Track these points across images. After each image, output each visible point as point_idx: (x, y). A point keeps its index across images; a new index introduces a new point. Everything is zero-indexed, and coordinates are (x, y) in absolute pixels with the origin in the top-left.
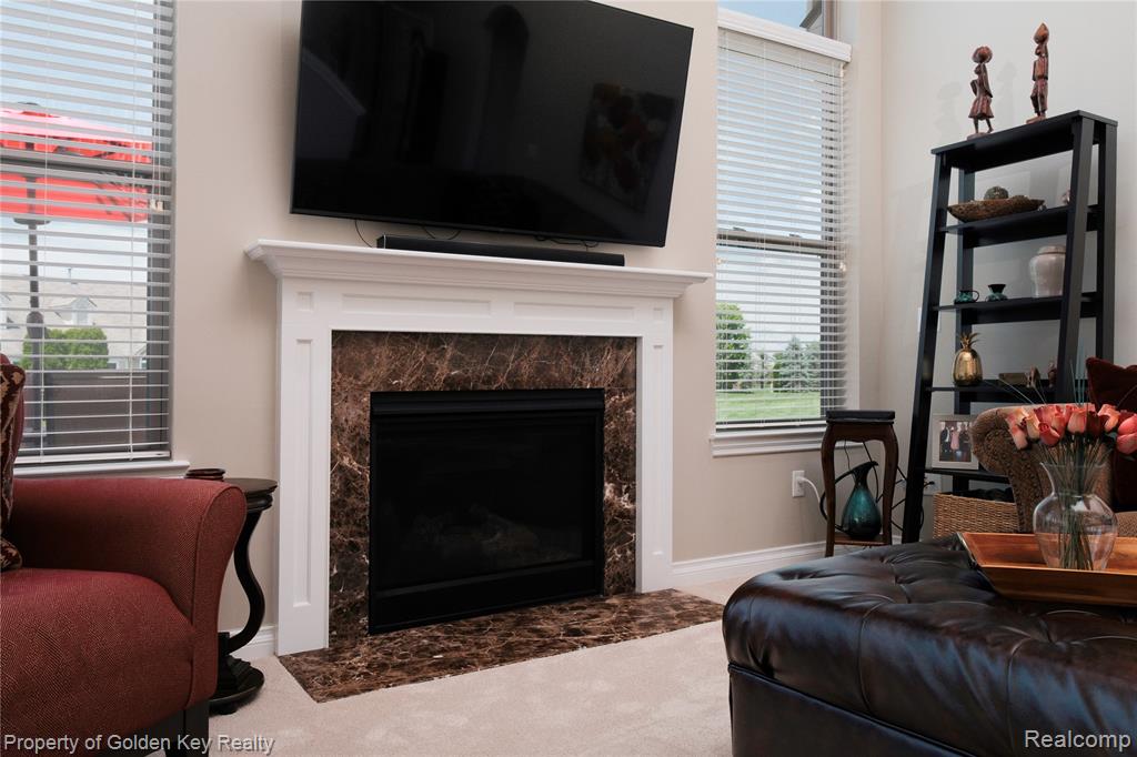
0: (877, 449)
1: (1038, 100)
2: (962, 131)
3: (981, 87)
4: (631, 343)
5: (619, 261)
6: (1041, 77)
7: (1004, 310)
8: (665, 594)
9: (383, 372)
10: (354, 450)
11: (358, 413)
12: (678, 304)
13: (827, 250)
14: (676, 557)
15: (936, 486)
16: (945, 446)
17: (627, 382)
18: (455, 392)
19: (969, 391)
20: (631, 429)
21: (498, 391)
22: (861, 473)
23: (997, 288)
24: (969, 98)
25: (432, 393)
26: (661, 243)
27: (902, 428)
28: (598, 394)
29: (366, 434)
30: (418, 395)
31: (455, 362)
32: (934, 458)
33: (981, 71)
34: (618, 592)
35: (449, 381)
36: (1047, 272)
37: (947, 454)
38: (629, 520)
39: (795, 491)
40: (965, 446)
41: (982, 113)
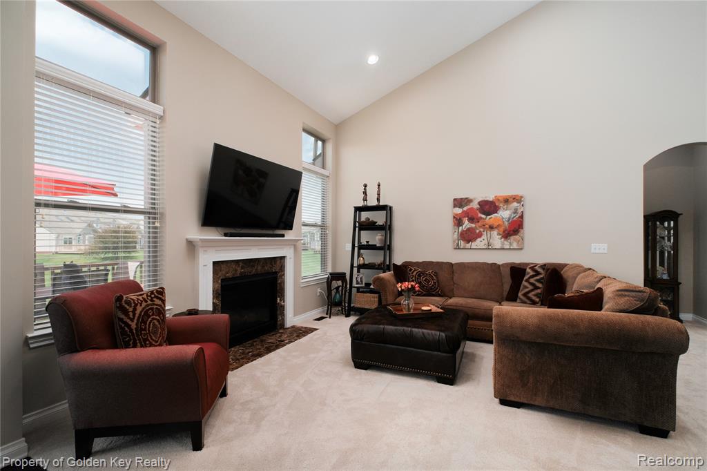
0: (340, 283)
1: (378, 200)
2: (361, 204)
3: (365, 193)
4: (283, 258)
5: (283, 236)
6: (379, 195)
7: (369, 247)
8: (293, 327)
9: (224, 272)
10: (217, 297)
11: (218, 286)
12: (295, 246)
13: (323, 227)
14: (295, 316)
15: (354, 290)
16: (357, 281)
17: (282, 268)
18: (243, 276)
19: (360, 267)
20: (283, 282)
21: (253, 275)
22: (337, 288)
23: (367, 242)
24: (362, 195)
25: (237, 277)
26: (291, 229)
27: (348, 277)
28: (276, 273)
29: (220, 292)
30: (233, 278)
31: (242, 268)
32: (354, 284)
33: (365, 189)
34: (281, 328)
35: (241, 273)
36: (380, 240)
37: (357, 283)
38: (283, 307)
39: (318, 294)
40: (361, 281)
41: (365, 200)
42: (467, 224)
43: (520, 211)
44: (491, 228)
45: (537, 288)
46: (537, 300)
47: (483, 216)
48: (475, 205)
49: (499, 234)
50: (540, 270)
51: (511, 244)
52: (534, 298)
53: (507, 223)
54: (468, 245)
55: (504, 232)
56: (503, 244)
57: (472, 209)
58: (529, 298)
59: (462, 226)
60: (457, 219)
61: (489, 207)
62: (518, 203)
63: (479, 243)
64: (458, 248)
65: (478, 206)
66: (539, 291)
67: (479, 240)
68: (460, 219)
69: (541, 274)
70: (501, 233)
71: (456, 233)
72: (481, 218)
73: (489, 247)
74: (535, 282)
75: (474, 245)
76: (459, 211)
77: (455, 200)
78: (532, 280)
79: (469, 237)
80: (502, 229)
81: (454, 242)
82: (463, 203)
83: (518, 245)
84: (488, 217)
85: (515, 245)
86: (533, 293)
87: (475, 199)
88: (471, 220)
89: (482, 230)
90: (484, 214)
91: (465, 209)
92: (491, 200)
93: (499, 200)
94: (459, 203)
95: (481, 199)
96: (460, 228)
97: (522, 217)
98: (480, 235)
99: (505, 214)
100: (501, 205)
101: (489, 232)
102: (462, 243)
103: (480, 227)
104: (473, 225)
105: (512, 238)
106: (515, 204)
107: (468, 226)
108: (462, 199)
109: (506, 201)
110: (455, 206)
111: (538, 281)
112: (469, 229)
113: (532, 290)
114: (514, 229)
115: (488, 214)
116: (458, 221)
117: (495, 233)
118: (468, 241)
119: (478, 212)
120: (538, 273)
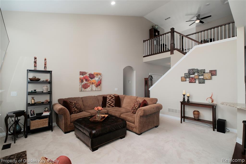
1: (45, 67)
19: (32, 105)
22: (17, 121)
23: (35, 90)
33: (35, 60)
36: (46, 89)
40: (34, 113)
41: (35, 66)
42: (85, 82)
43: (100, 78)
44: (93, 83)
45: (113, 102)
46: (114, 105)
47: (90, 79)
48: (88, 75)
49: (95, 86)
50: (113, 97)
51: (98, 89)
52: (113, 105)
53: (97, 82)
54: (85, 90)
55: (96, 85)
56: (96, 89)
57: (86, 76)
58: (111, 106)
59: (83, 82)
60: (81, 80)
61: (92, 76)
62: (100, 75)
63: (89, 89)
64: (81, 91)
65: (89, 75)
66: (114, 103)
67: (89, 88)
68: (82, 80)
69: (114, 98)
70: (95, 85)
71: (81, 85)
72: (89, 80)
73: (92, 90)
74: (112, 100)
75: (87, 90)
76: (82, 76)
77: (80, 72)
78: (111, 100)
79: (85, 87)
80: (96, 84)
81: (80, 89)
82: (83, 74)
83: (100, 89)
84: (92, 80)
85: (99, 89)
86: (112, 104)
87: (88, 73)
88: (86, 80)
89: (90, 84)
90: (91, 79)
91: (84, 76)
92: (93, 74)
93: (95, 74)
94: (82, 73)
95: (89, 73)
96: (82, 83)
97: (101, 80)
98: (89, 86)
99: (96, 79)
100: (96, 76)
101: (92, 85)
102: (83, 89)
103: (89, 83)
104: (87, 82)
105: (98, 87)
106: (99, 76)
107: (85, 83)
108: (83, 72)
109: (97, 75)
110: (80, 74)
111: (113, 100)
112: (85, 84)
113: (112, 103)
114: (99, 84)
115: (92, 78)
116: (82, 81)
117: (94, 85)
118: (85, 88)
119: (89, 77)
120: (113, 98)
